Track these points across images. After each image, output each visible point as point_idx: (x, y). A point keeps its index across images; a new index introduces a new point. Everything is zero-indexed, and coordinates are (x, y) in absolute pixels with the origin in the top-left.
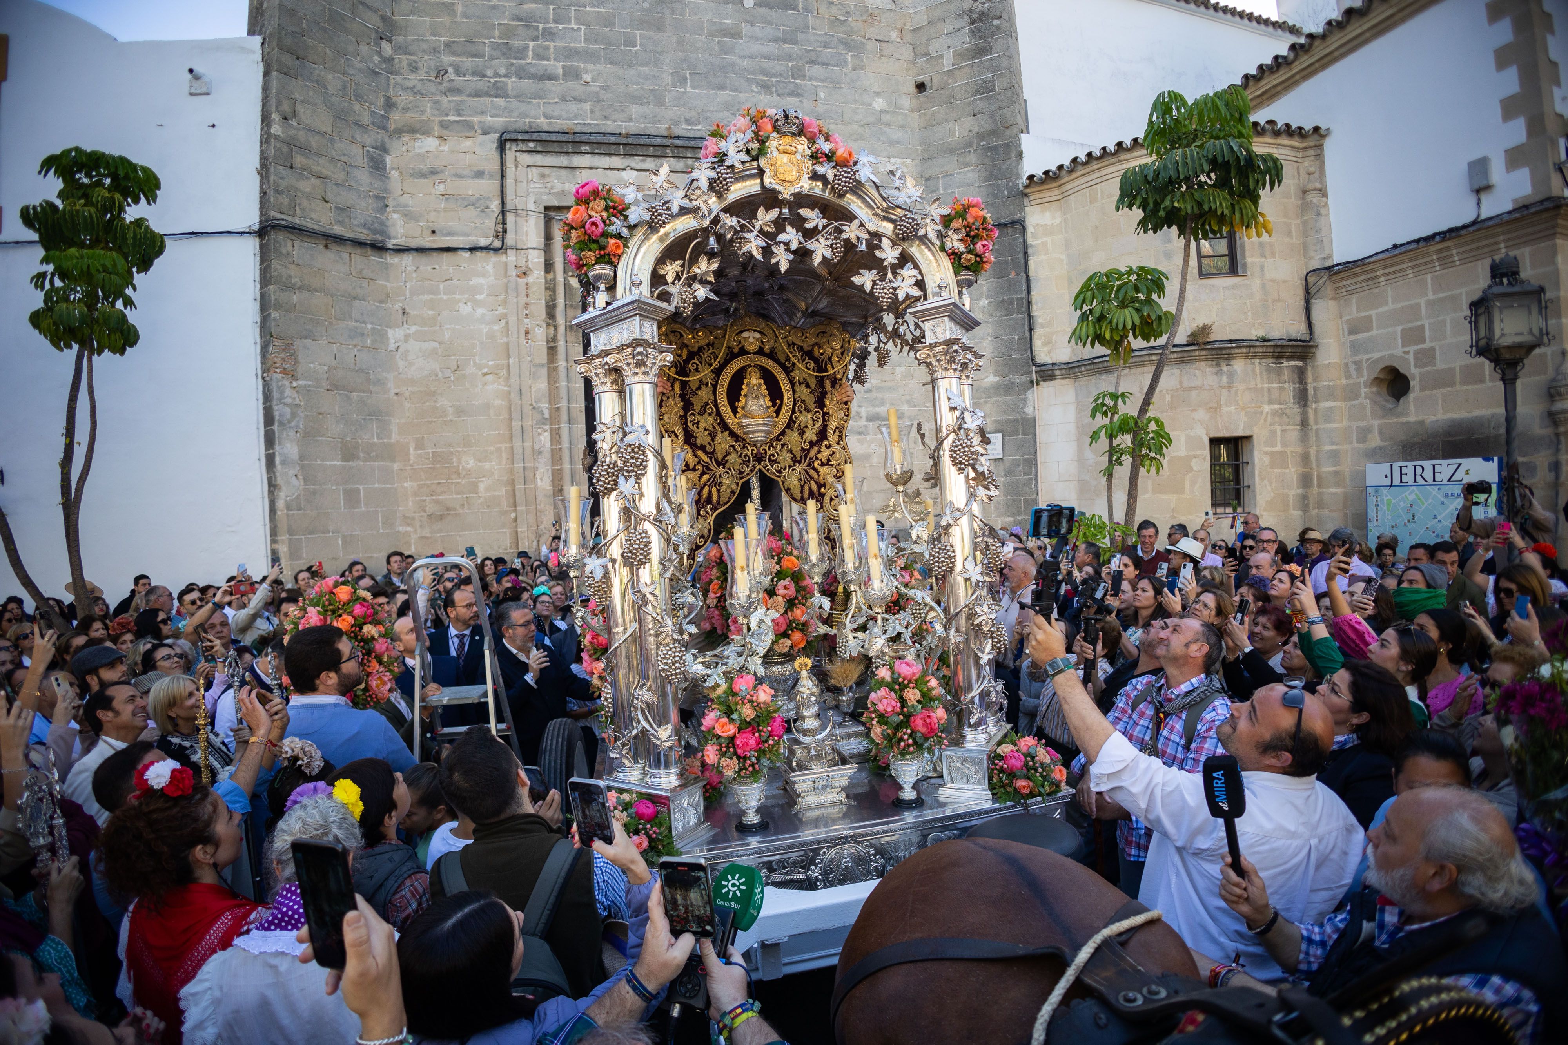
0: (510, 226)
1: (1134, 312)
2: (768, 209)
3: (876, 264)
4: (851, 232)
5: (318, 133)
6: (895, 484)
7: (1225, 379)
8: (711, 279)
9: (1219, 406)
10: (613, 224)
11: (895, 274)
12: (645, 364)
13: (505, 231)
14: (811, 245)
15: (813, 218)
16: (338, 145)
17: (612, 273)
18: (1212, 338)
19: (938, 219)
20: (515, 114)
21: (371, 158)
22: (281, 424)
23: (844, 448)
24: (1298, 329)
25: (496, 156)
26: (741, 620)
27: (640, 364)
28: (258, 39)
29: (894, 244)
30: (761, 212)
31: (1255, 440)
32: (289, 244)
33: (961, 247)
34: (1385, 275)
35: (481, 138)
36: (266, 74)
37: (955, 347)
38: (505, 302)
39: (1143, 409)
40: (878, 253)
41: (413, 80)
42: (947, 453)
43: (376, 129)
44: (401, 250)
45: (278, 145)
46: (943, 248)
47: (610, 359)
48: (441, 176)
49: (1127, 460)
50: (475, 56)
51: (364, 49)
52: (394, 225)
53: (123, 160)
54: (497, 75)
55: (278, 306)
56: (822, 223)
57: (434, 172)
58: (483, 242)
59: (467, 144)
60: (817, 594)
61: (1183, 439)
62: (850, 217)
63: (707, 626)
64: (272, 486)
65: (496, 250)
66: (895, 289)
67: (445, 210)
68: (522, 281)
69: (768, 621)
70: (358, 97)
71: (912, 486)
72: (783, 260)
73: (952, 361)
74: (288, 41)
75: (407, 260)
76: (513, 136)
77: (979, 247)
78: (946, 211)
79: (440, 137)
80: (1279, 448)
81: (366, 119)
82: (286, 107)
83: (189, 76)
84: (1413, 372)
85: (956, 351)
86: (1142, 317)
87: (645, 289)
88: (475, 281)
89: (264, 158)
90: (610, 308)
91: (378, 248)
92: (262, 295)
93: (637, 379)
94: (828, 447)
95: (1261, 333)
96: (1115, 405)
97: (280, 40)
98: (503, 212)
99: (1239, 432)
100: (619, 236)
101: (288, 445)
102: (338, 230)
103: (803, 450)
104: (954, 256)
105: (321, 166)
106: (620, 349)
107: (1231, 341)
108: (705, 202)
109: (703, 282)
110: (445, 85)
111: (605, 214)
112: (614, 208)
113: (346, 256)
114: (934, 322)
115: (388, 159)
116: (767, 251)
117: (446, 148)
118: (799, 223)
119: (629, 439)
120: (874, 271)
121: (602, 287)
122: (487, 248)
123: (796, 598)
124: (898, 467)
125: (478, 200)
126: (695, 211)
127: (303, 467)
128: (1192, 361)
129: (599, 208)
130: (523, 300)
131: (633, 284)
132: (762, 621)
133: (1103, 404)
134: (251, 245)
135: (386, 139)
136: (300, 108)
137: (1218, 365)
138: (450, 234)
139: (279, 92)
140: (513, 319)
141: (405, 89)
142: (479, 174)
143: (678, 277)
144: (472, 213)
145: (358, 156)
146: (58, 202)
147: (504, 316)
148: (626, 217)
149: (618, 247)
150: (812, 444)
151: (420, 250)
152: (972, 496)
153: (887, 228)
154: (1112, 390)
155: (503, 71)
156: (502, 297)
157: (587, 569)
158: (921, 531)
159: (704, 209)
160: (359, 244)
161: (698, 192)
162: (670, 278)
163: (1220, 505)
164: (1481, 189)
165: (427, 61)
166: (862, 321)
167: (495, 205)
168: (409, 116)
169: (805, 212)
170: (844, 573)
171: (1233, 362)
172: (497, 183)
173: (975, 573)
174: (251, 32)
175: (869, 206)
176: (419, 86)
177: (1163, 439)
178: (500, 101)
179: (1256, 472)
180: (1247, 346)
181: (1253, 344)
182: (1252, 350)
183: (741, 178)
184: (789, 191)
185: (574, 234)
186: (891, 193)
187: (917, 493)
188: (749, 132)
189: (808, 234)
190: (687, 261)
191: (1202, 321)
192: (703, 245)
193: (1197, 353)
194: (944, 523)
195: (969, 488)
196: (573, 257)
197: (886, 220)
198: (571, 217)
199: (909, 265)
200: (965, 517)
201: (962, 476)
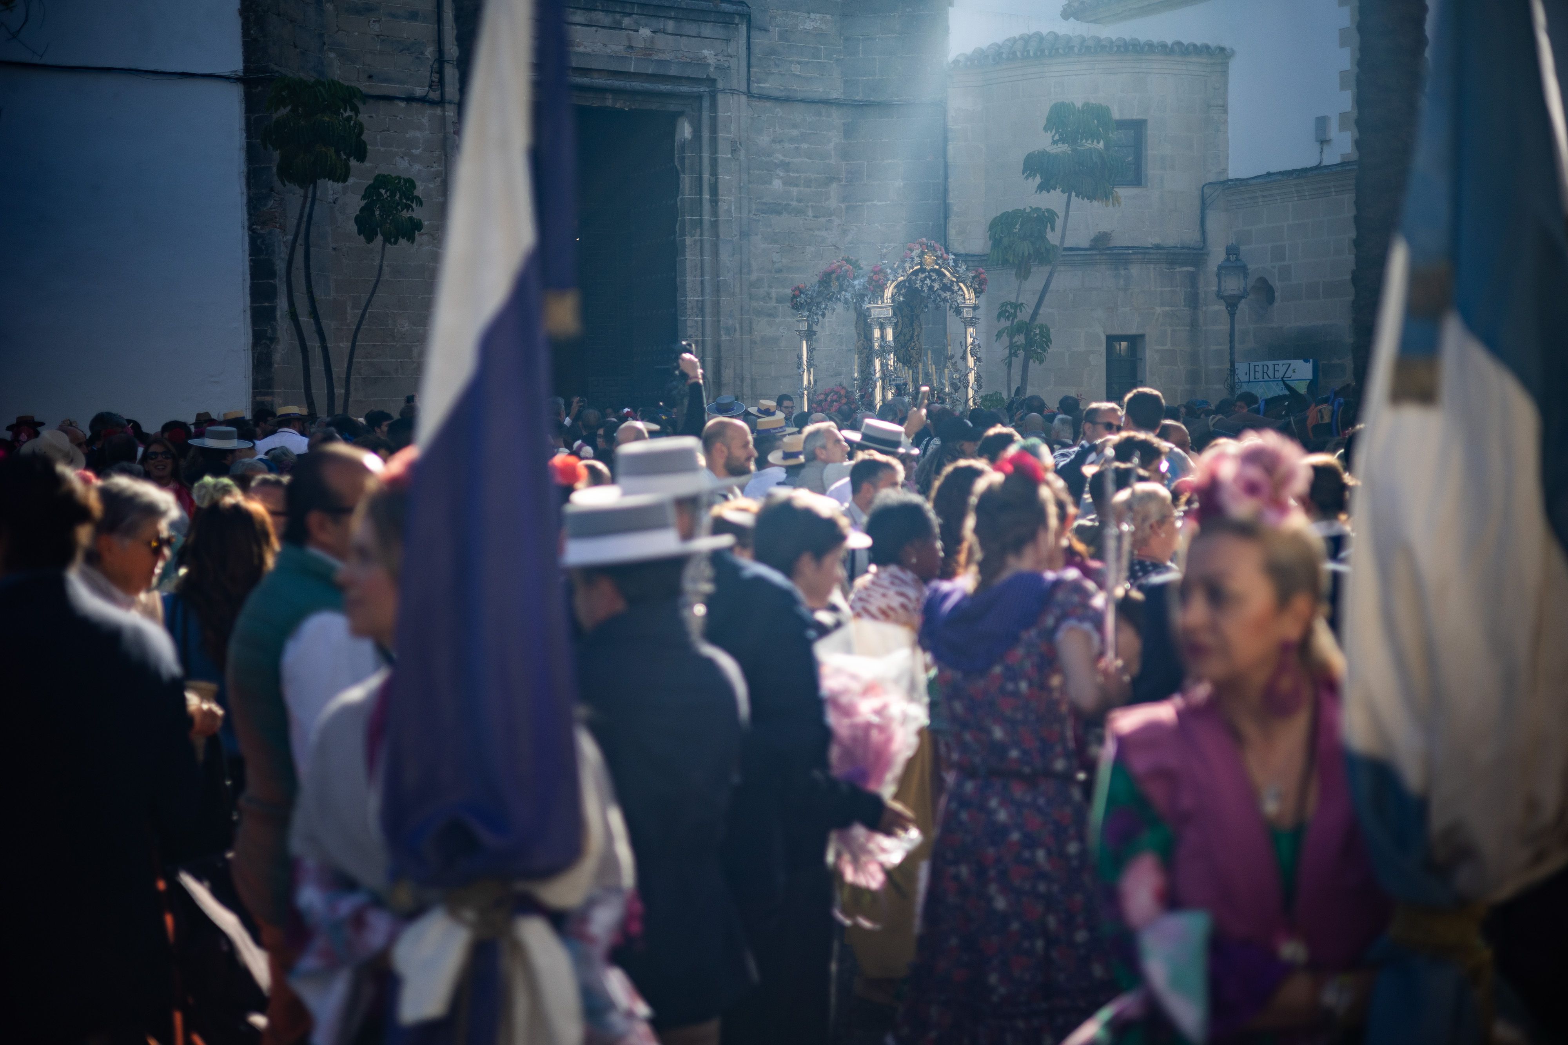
2: (922, 274)
3: (952, 291)
4: (945, 281)
7: (1122, 282)
8: (907, 296)
9: (1116, 306)
13: (443, 82)
14: (934, 285)
15: (934, 276)
18: (1112, 244)
23: (919, 343)
24: (1191, 236)
29: (957, 284)
30: (920, 274)
31: (1147, 338)
33: (977, 286)
34: (1262, 196)
38: (440, 159)
39: (1034, 317)
40: (953, 288)
46: (971, 287)
48: (376, 14)
49: (1021, 353)
52: (331, 65)
56: (936, 277)
57: (368, 9)
58: (419, 92)
61: (1083, 335)
62: (945, 275)
64: (266, 339)
65: (432, 103)
66: (956, 299)
67: (381, 53)
72: (925, 289)
77: (983, 287)
80: (1168, 346)
84: (1277, 284)
88: (411, 134)
92: (250, 145)
94: (914, 342)
95: (1157, 240)
96: (1015, 312)
98: (440, 62)
99: (1133, 331)
103: (905, 343)
104: (975, 289)
107: (1128, 248)
108: (907, 272)
114: (967, 310)
116: (922, 287)
118: (930, 277)
120: (951, 293)
122: (423, 100)
125: (413, 44)
126: (904, 275)
128: (1094, 264)
137: (1116, 269)
138: (387, 80)
142: (413, 16)
144: (407, 58)
150: (908, 341)
159: (906, 274)
164: (1323, 141)
167: (431, 52)
169: (932, 274)
171: (1130, 267)
172: (431, 26)
177: (1046, 340)
179: (1148, 368)
180: (1141, 253)
181: (1148, 251)
182: (1147, 256)
183: (916, 265)
184: (928, 268)
185: (874, 283)
186: (958, 269)
187: (956, 362)
188: (920, 250)
189: (933, 281)
190: (901, 290)
191: (1104, 227)
192: (904, 285)
193: (1098, 257)
194: (967, 372)
195: (974, 362)
196: (872, 289)
197: (955, 277)
198: (874, 278)
199: (960, 291)
200: (973, 371)
201: (973, 358)
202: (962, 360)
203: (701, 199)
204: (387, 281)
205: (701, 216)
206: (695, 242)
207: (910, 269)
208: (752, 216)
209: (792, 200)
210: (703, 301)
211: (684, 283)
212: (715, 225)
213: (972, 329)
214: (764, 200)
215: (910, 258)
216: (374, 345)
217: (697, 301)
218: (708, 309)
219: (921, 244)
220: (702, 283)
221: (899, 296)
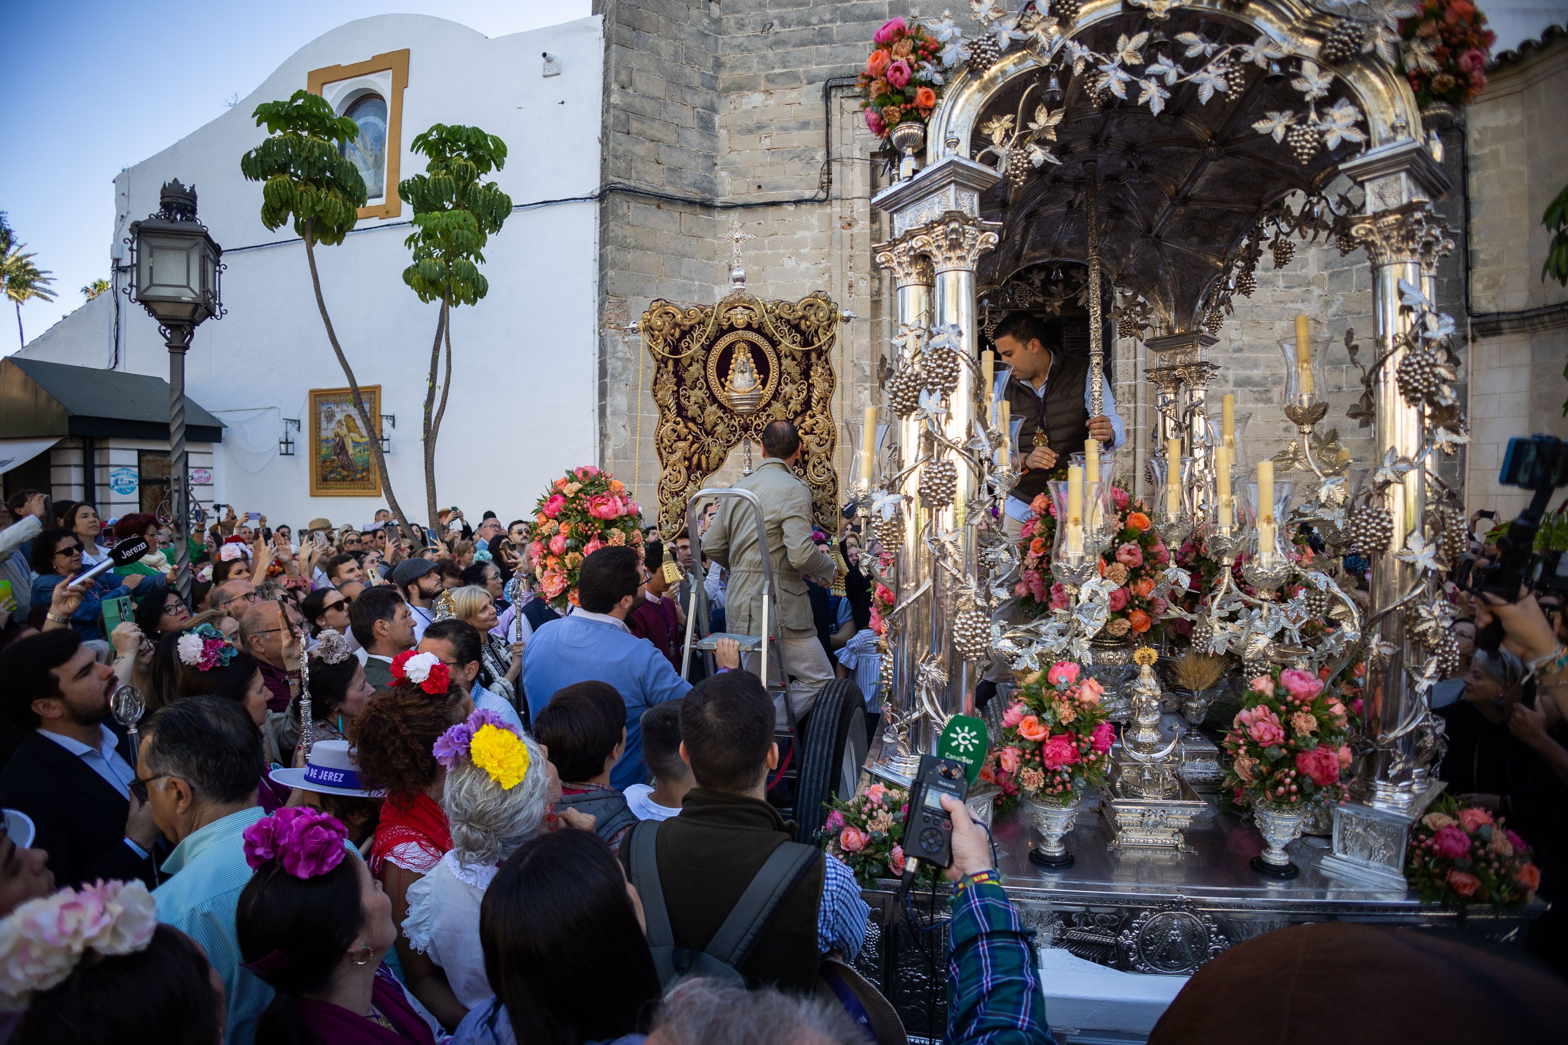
0: (835, 176)
2: (1132, 34)
3: (1292, 100)
4: (1256, 55)
5: (653, 98)
6: (1299, 422)
8: (1052, 137)
10: (923, 68)
11: (1321, 115)
12: (960, 246)
13: (830, 182)
14: (1195, 77)
15: (1198, 43)
16: (670, 109)
17: (920, 133)
19: (1394, 25)
20: (841, 59)
21: (701, 119)
22: (613, 377)
25: (820, 104)
26: (1068, 589)
27: (955, 245)
28: (600, 17)
29: (1322, 69)
30: (1122, 40)
32: (625, 206)
33: (1432, 65)
35: (806, 88)
36: (607, 48)
37: (1418, 215)
38: (829, 255)
40: (1295, 84)
41: (740, 37)
42: (1392, 376)
43: (705, 90)
44: (728, 207)
45: (617, 113)
46: (1400, 71)
47: (916, 243)
48: (767, 130)
50: (800, 5)
51: (694, 12)
52: (722, 183)
53: (476, 131)
54: (822, 21)
55: (614, 265)
56: (1211, 48)
57: (760, 127)
58: (808, 194)
59: (793, 95)
60: (1173, 565)
62: (1254, 34)
63: (1021, 590)
64: (603, 435)
65: (821, 202)
66: (1322, 134)
67: (771, 164)
68: (847, 232)
69: (1104, 594)
70: (689, 60)
71: (1326, 424)
72: (1154, 99)
73: (1410, 236)
74: (626, 14)
75: (734, 216)
76: (838, 82)
77: (1463, 61)
78: (1406, 12)
79: (766, 91)
81: (696, 81)
82: (624, 77)
83: (543, 60)
85: (1419, 222)
87: (964, 149)
88: (799, 234)
89: (604, 127)
90: (917, 177)
91: (707, 206)
92: (601, 256)
93: (949, 265)
97: (618, 14)
98: (828, 162)
100: (930, 84)
101: (619, 397)
102: (670, 190)
104: (1420, 79)
105: (655, 129)
106: (929, 227)
108: (1045, 30)
109: (1041, 142)
110: (772, 38)
111: (912, 57)
112: (924, 47)
113: (677, 215)
114: (1381, 181)
115: (717, 118)
116: (1133, 89)
117: (772, 102)
118: (1176, 52)
119: (937, 341)
120: (1289, 113)
121: (909, 151)
122: (812, 200)
123: (1142, 567)
124: (1305, 398)
125: (804, 151)
126: (1030, 44)
127: (630, 419)
129: (904, 51)
130: (847, 252)
131: (948, 145)
132: (1095, 593)
134: (593, 208)
135: (715, 99)
136: (636, 77)
138: (775, 188)
139: (618, 63)
140: (836, 272)
141: (733, 47)
142: (805, 125)
143: (1007, 136)
144: (797, 165)
145: (688, 117)
146: (427, 175)
147: (828, 270)
148: (940, 60)
149: (928, 97)
151: (747, 206)
153: (1311, 45)
155: (828, 17)
156: (826, 250)
157: (875, 507)
158: (1334, 490)
159: (1043, 40)
160: (689, 203)
161: (1035, 18)
162: (997, 138)
165: (754, 17)
166: (1253, 208)
167: (820, 156)
168: (737, 73)
169: (1187, 37)
170: (1216, 540)
172: (822, 132)
173: (1423, 555)
174: (595, 13)
175: (1284, 19)
176: (746, 43)
178: (825, 48)
187: (1334, 435)
189: (1190, 64)
194: (1379, 479)
195: (1422, 429)
201: (1413, 410)
202: (1356, 422)
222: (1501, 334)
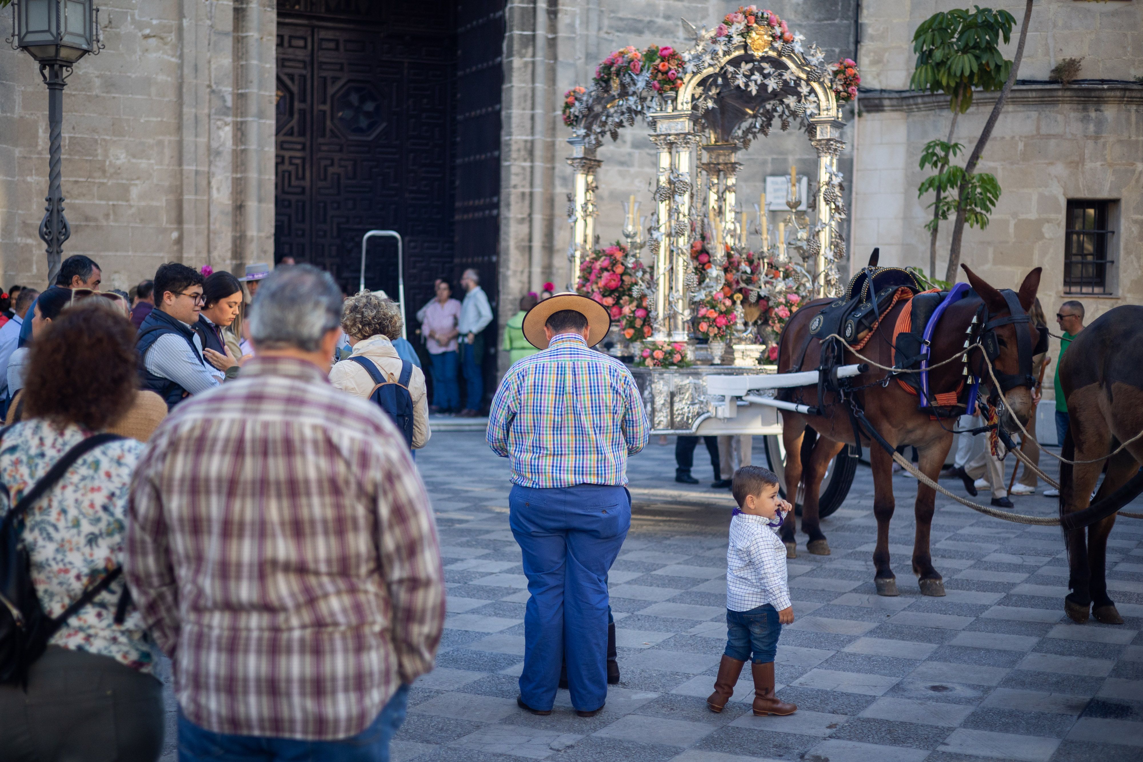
1: (973, 60)
2: (747, 63)
3: (798, 94)
4: (787, 76)
6: (791, 207)
7: (1092, 128)
8: (716, 98)
9: (1082, 160)
10: (679, 71)
11: (806, 100)
14: (766, 82)
15: (768, 68)
17: (675, 96)
18: (1081, 75)
19: (831, 72)
29: (807, 84)
30: (743, 64)
31: (1123, 205)
33: (840, 88)
37: (832, 142)
39: (972, 163)
40: (799, 89)
42: (822, 195)
46: (831, 89)
56: (772, 70)
60: (743, 264)
61: (1035, 198)
62: (787, 68)
66: (805, 108)
72: (753, 89)
77: (850, 90)
78: (835, 68)
86: (980, 65)
96: (947, 155)
99: (1104, 194)
100: (680, 78)
104: (837, 93)
107: (1103, 81)
108: (719, 60)
109: (712, 99)
111: (676, 66)
112: (679, 62)
116: (747, 85)
118: (761, 70)
120: (796, 97)
124: (793, 198)
126: (714, 65)
128: (1054, 102)
132: (718, 274)
133: (934, 154)
137: (1085, 109)
143: (701, 96)
148: (684, 69)
149: (679, 82)
152: (832, 217)
153: (804, 75)
154: (945, 140)
158: (803, 234)
159: (719, 63)
163: (1076, 284)
169: (764, 65)
171: (1103, 107)
173: (830, 255)
175: (796, 63)
177: (990, 196)
179: (1122, 245)
180: (1122, 89)
181: (1130, 86)
182: (1128, 94)
183: (737, 48)
184: (758, 54)
185: (660, 75)
186: (809, 58)
188: (743, 24)
189: (765, 76)
190: (710, 90)
191: (1070, 53)
192: (715, 81)
193: (1060, 93)
194: (817, 230)
195: (831, 213)
196: (658, 85)
197: (803, 71)
198: (660, 67)
199: (813, 95)
200: (827, 228)
203: (534, 9)
204: (97, 96)
205: (534, 30)
206: (526, 64)
207: (724, 55)
208: (602, 34)
209: (657, 16)
210: (532, 142)
211: (509, 117)
212: (552, 43)
213: (829, 157)
214: (621, 15)
215: (727, 36)
216: (76, 182)
217: (526, 141)
218: (539, 152)
219: (747, 15)
220: (533, 118)
221: (705, 100)
222: (883, 111)
